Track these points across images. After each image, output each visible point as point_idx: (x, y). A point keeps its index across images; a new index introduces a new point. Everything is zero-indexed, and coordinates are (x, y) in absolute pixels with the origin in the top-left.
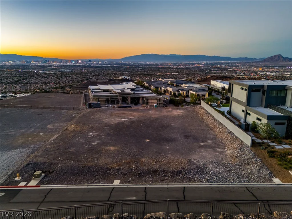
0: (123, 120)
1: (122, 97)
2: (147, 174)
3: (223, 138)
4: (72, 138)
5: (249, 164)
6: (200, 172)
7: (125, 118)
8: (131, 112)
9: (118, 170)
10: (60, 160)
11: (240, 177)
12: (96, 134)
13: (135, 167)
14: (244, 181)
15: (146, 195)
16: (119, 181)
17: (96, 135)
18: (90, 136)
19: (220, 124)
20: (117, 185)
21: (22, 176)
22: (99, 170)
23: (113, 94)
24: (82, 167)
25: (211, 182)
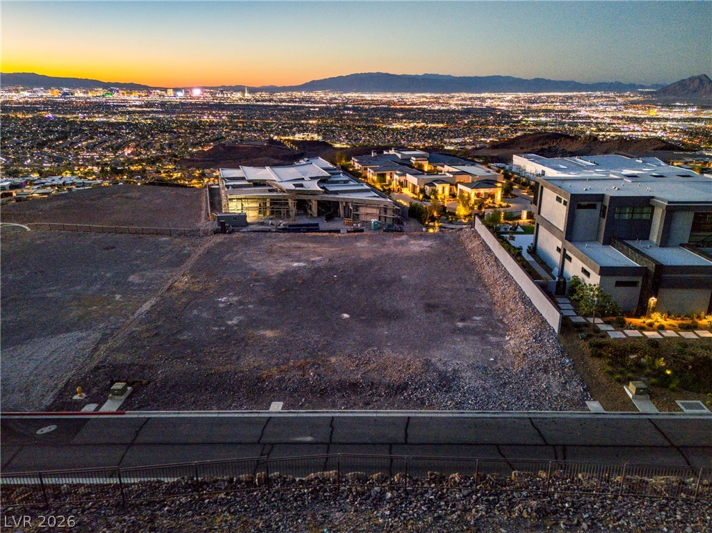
0: (295, 264)
1: (297, 200)
2: (339, 390)
3: (508, 310)
4: (185, 308)
5: (546, 371)
6: (444, 386)
7: (300, 262)
8: (314, 246)
9: (279, 380)
10: (161, 360)
11: (523, 398)
12: (236, 299)
13: (314, 376)
14: (530, 406)
15: (332, 432)
16: (281, 404)
17: (237, 302)
18: (221, 305)
19: (508, 277)
20: (276, 413)
21: (88, 392)
22: (242, 381)
23: (275, 194)
24: (207, 375)
25: (463, 408)
